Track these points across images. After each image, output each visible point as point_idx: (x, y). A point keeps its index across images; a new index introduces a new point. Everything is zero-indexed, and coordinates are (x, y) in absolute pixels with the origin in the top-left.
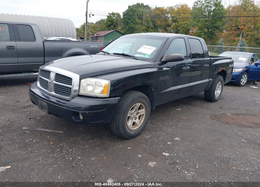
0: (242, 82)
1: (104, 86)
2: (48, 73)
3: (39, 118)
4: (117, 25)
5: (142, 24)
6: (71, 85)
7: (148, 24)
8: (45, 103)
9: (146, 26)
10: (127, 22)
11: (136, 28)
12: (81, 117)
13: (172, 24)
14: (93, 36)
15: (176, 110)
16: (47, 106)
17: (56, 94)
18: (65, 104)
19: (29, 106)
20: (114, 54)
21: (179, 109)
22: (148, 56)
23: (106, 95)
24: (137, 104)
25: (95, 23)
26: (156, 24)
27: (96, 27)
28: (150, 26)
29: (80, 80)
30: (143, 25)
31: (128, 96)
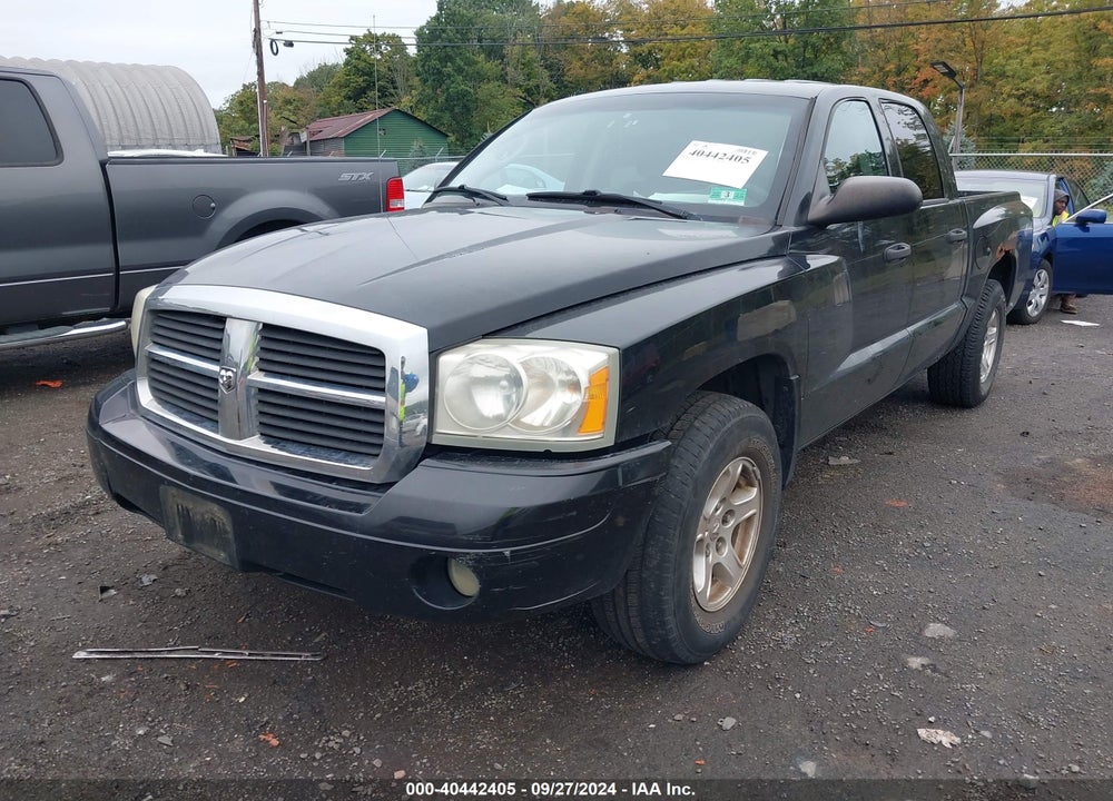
0: (1030, 303)
1: (588, 385)
2: (206, 328)
3: (153, 577)
4: (395, 88)
5: (503, 78)
6: (381, 391)
7: (529, 76)
8: (215, 508)
9: (521, 86)
10: (440, 72)
11: (481, 95)
12: (466, 583)
13: (634, 74)
14: (296, 142)
15: (832, 461)
16: (229, 528)
17: (268, 449)
18: (359, 508)
19: (78, 508)
20: (533, 197)
21: (845, 460)
22: (736, 197)
23: (599, 433)
24: (729, 467)
25: (292, 85)
26: (566, 78)
27: (301, 100)
28: (538, 86)
29: (435, 354)
30: (507, 82)
31: (692, 425)
